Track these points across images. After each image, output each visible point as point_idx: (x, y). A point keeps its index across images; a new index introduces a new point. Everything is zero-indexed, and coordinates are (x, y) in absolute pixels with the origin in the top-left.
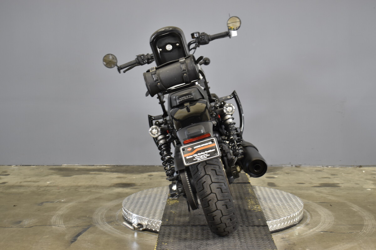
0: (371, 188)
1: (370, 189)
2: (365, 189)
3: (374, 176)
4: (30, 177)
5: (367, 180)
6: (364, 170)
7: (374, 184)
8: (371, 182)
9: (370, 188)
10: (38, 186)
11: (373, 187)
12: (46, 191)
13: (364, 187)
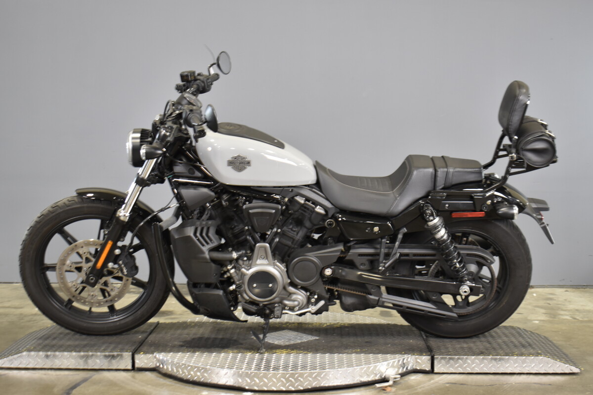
0: (540, 321)
1: (537, 322)
2: (531, 321)
3: (548, 302)
4: (9, 301)
5: (536, 308)
6: (536, 292)
7: (545, 313)
8: (543, 311)
9: (537, 320)
10: (21, 314)
11: (543, 318)
12: (32, 322)
13: (529, 318)
